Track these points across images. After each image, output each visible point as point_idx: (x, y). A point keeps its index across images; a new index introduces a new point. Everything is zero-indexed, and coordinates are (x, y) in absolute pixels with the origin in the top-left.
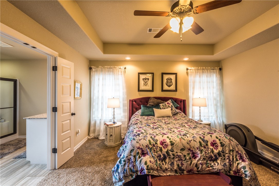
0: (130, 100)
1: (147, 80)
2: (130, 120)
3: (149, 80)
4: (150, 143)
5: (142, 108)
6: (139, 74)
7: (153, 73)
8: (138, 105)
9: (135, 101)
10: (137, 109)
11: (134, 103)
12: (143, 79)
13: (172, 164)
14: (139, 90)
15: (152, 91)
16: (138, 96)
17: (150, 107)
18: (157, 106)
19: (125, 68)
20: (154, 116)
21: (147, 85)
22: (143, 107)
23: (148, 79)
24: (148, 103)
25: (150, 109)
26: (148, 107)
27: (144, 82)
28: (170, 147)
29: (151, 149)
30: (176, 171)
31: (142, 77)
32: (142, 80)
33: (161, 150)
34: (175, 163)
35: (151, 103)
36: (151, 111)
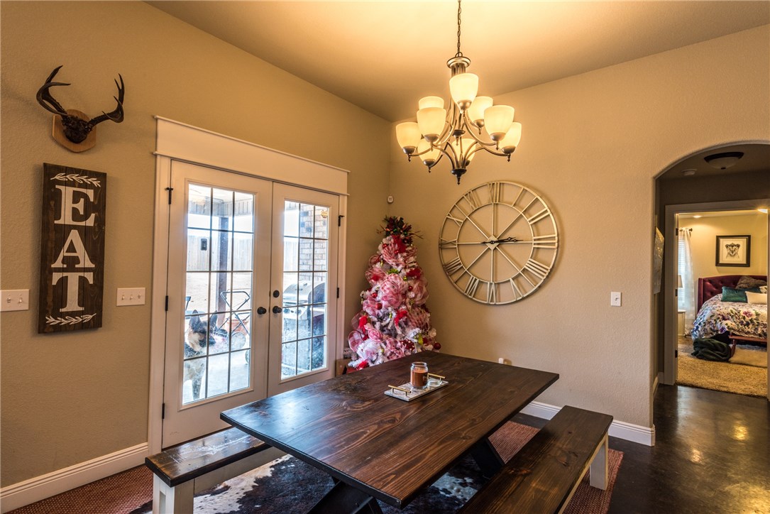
0: (699, 279)
1: (734, 247)
2: (699, 307)
3: (740, 247)
4: (732, 312)
5: (723, 290)
6: (718, 238)
7: (749, 236)
8: (716, 288)
9: (711, 280)
10: (713, 294)
11: (709, 283)
12: (727, 246)
13: (756, 329)
14: (718, 264)
15: (748, 264)
16: (715, 272)
17: (740, 290)
18: (756, 289)
19: (691, 230)
20: (747, 302)
21: (736, 256)
22: (726, 289)
23: (738, 246)
24: (736, 285)
25: (740, 293)
26: (736, 290)
27: (729, 251)
28: (754, 317)
29: (732, 317)
30: (760, 335)
31: (724, 242)
32: (725, 248)
33: (744, 318)
34: (759, 329)
35: (741, 284)
36: (740, 296)
